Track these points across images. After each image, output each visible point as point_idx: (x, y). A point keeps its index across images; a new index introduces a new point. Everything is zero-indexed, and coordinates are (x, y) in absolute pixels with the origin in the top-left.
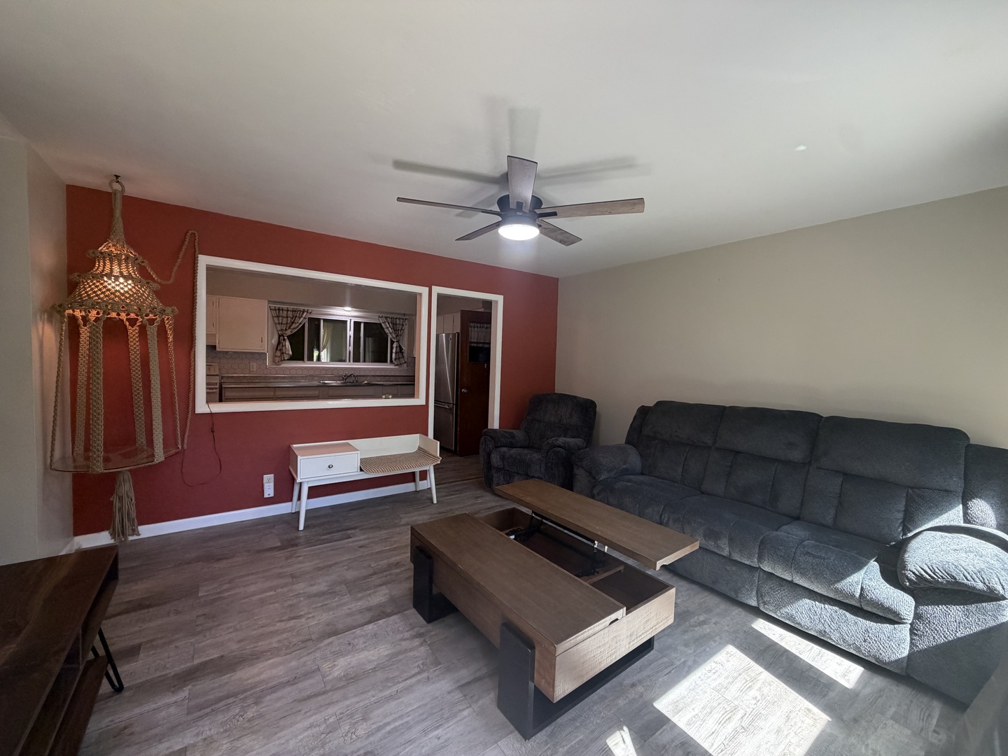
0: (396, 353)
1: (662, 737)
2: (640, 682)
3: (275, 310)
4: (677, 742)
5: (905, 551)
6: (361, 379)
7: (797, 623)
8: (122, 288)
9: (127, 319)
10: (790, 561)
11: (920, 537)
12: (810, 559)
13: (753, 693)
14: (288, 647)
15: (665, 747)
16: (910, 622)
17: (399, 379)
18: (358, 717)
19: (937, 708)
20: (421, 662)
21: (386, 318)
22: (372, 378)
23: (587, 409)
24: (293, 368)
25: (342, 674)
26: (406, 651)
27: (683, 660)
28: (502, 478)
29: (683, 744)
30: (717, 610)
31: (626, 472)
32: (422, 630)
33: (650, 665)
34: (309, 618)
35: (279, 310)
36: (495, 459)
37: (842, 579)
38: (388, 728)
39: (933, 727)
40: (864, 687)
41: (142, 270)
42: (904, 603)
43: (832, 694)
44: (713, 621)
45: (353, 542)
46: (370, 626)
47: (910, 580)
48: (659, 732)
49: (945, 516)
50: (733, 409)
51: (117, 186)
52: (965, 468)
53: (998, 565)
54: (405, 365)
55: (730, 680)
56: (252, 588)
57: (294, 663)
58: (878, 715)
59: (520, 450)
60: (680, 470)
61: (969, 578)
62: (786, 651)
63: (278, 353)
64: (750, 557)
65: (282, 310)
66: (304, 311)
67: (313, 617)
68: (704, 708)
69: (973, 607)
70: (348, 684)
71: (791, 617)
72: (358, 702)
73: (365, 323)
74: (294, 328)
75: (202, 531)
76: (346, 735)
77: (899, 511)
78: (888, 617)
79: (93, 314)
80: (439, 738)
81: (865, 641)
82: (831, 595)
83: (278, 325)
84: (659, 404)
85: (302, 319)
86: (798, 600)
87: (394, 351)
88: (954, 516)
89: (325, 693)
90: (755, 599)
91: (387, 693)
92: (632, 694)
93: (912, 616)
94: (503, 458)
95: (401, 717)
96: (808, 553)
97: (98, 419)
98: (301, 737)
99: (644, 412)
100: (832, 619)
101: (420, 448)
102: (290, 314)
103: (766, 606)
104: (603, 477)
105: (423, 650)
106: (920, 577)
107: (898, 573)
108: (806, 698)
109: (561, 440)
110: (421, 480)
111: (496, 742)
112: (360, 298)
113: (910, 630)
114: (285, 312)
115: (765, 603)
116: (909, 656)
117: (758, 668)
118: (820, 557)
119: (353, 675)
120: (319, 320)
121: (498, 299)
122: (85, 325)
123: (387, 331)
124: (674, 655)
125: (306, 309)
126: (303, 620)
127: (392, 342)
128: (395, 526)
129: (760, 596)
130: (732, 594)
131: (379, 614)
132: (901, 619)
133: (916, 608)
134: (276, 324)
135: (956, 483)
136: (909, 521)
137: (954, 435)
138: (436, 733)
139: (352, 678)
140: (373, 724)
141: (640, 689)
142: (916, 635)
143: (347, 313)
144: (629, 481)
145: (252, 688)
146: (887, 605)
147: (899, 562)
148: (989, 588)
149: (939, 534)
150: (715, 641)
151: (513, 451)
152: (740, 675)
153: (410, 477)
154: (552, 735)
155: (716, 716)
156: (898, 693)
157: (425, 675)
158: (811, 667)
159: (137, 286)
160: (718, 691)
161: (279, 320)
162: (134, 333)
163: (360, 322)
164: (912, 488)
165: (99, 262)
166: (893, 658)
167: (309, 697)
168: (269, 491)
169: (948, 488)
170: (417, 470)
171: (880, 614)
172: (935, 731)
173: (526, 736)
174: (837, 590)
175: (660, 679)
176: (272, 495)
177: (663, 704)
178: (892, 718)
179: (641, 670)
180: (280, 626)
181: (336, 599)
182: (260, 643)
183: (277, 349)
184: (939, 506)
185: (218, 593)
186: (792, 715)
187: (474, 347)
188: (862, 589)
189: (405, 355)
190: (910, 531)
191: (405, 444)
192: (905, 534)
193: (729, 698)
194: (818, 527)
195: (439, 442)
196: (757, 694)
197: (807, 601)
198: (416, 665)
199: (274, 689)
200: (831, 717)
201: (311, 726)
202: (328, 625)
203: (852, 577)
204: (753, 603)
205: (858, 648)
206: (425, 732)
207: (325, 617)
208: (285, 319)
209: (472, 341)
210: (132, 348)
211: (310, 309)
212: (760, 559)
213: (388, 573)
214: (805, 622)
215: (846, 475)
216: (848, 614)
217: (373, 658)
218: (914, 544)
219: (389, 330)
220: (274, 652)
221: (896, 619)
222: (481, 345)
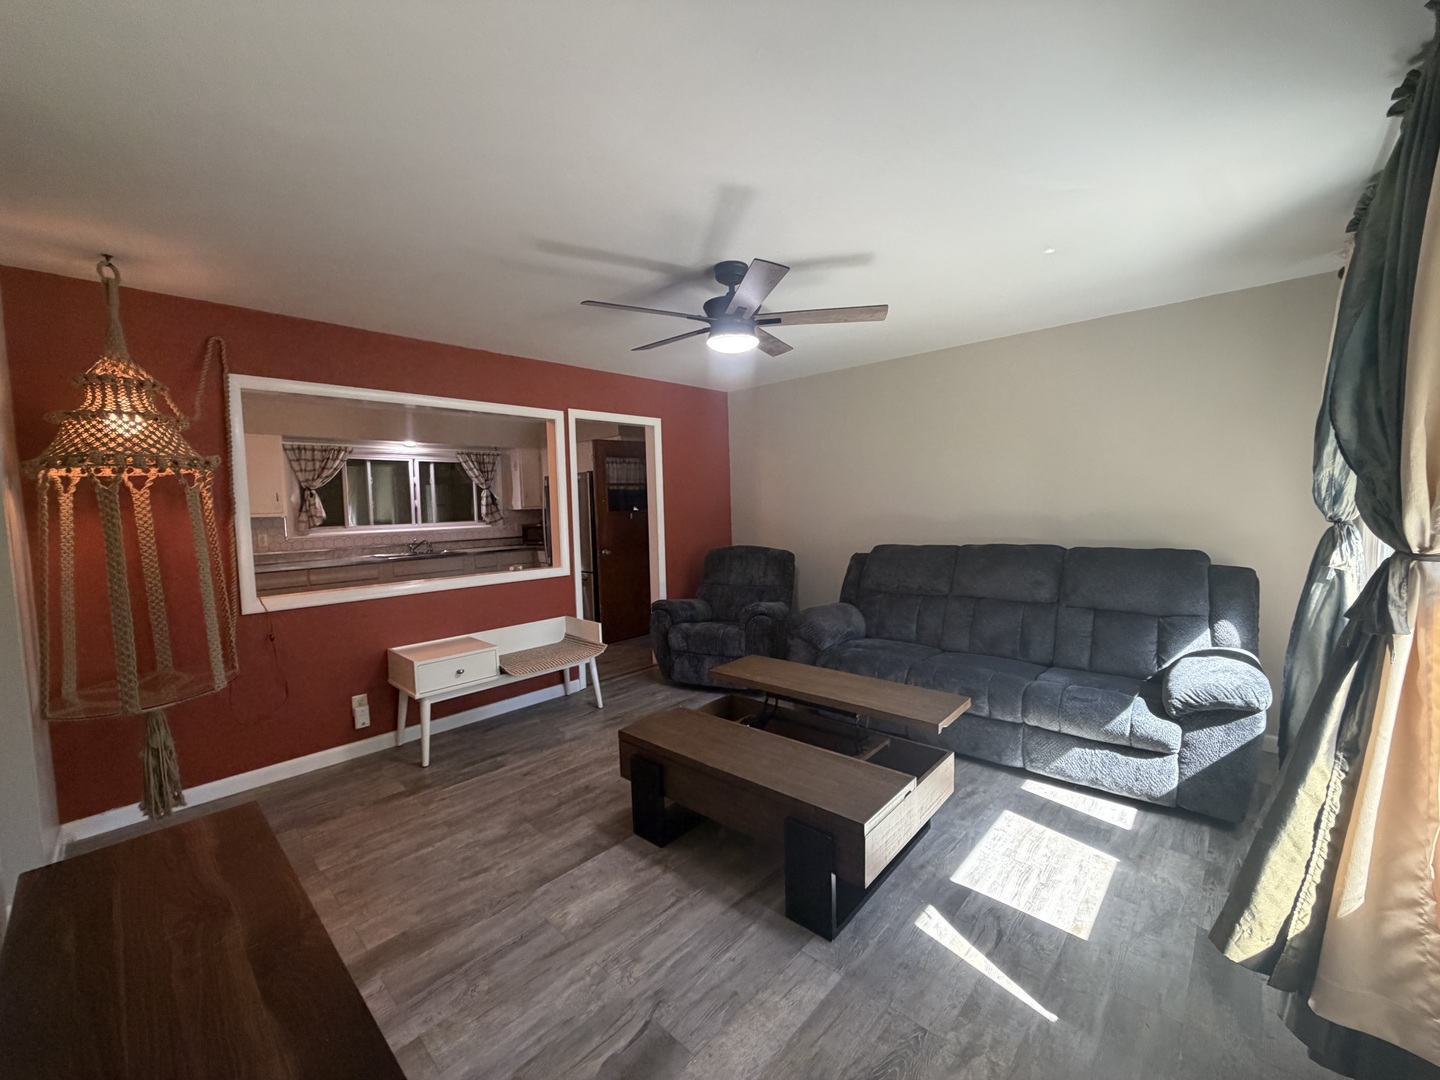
0: (487, 505)
1: (969, 908)
2: (928, 862)
3: (293, 449)
4: (984, 910)
5: (1168, 681)
6: (436, 548)
7: (1068, 776)
8: (128, 431)
9: (130, 478)
10: (1059, 710)
11: (1179, 666)
12: (1078, 704)
13: (1042, 851)
14: (491, 906)
15: (974, 917)
16: (1178, 751)
17: (493, 543)
18: (626, 960)
19: (1206, 832)
20: (674, 890)
21: (468, 455)
22: (454, 546)
23: (783, 562)
24: (329, 538)
25: (582, 921)
26: (649, 882)
27: (964, 833)
28: (686, 663)
29: (991, 910)
30: (982, 778)
31: (850, 636)
32: (658, 857)
33: (932, 843)
34: (500, 869)
35: (299, 448)
36: (676, 640)
37: (1112, 719)
38: (669, 963)
39: (1206, 849)
40: (1141, 826)
41: (160, 403)
42: (1169, 732)
43: (1114, 838)
44: (981, 789)
45: (512, 769)
46: (589, 864)
47: (1176, 708)
48: (964, 904)
49: (1195, 642)
50: (967, 547)
51: (108, 272)
52: (1210, 590)
53: (1251, 680)
54: (501, 522)
55: (1016, 843)
56: (395, 849)
57: (510, 921)
58: (1159, 848)
59: (708, 624)
60: (914, 627)
61: (1229, 696)
62: (1061, 806)
63: (304, 517)
64: (1013, 712)
65: (305, 449)
66: (339, 451)
67: (505, 866)
68: (1000, 874)
69: (1232, 725)
70: (594, 929)
71: (1061, 771)
72: (618, 946)
73: (435, 464)
74: (327, 477)
75: (268, 789)
76: (621, 981)
77: (1152, 643)
78: (1157, 750)
79: (76, 474)
80: (733, 960)
81: (1137, 780)
82: (1101, 739)
83: (299, 474)
84: (878, 549)
85: (338, 462)
86: (1067, 750)
87: (484, 502)
88: (1203, 641)
89: (569, 945)
90: (1021, 758)
91: (648, 929)
92: (924, 876)
93: (1180, 745)
94: (686, 636)
95: (679, 949)
96: (1075, 698)
97: (125, 633)
98: (566, 995)
99: (859, 561)
100: (1103, 764)
101: (567, 636)
102: (318, 455)
103: (1034, 764)
104: (827, 645)
105: (669, 878)
106: (1186, 704)
107: (1165, 704)
108: (1093, 846)
109: (764, 605)
110: (572, 679)
111: (800, 949)
112: (427, 426)
113: (1179, 760)
114: (309, 453)
115: (1032, 761)
116: (1178, 787)
117: (1039, 828)
118: (1087, 700)
119: (597, 918)
120: (363, 463)
121: (654, 423)
122: (66, 491)
123: (470, 473)
124: (953, 830)
125: (343, 446)
126: (494, 872)
127: (479, 490)
128: (559, 742)
129: (1026, 754)
130: (995, 759)
131: (592, 850)
132: (1170, 750)
133: (1183, 735)
134: (295, 472)
135: (1203, 607)
136: (1163, 652)
137: (1198, 557)
138: (728, 955)
139: (596, 923)
140: (649, 962)
141: (930, 868)
142: (1183, 763)
143: (408, 451)
144: (857, 646)
145: (468, 961)
146: (1156, 738)
147: (1164, 691)
148: (1246, 703)
149: (1196, 659)
150: (990, 809)
151: (698, 627)
152: (1024, 837)
153: (559, 678)
154: (856, 931)
155: (1014, 878)
156: (1171, 826)
157: (685, 902)
158: (1089, 818)
159: (151, 425)
160: (1008, 856)
161: (300, 464)
162: (142, 499)
163: (429, 463)
164: (1162, 617)
165: (94, 393)
166: (1164, 792)
167: (552, 953)
168: (362, 718)
169: (1195, 613)
170: (567, 667)
171: (1150, 749)
172: (1209, 852)
173: (829, 937)
174: (1107, 733)
175: (947, 856)
176: (368, 724)
177: (960, 878)
178: (1172, 848)
179: (924, 850)
180: (464, 885)
181: (526, 841)
182: (449, 910)
183: (301, 510)
184: (1189, 635)
185: (349, 862)
186: (1084, 864)
187: (614, 490)
188: (1132, 726)
189: (500, 507)
190: (1164, 662)
191: (543, 633)
192: (1160, 666)
193: (1022, 861)
194: (1074, 669)
195: (600, 625)
196: (1047, 851)
197: (1077, 749)
198: (669, 893)
199: (501, 953)
200: (1118, 857)
201: (572, 982)
202: (531, 872)
203: (1121, 716)
204: (1019, 764)
205: (1130, 790)
206: (715, 957)
207: (522, 864)
208: (310, 464)
209: (611, 482)
210: (141, 522)
211: (350, 446)
212: (1024, 713)
213: (580, 799)
214: (1077, 774)
215: (1097, 612)
216: (1119, 756)
217: (612, 897)
218: (1174, 672)
219: (473, 473)
220: (476, 915)
221: (1165, 751)
222: (622, 488)
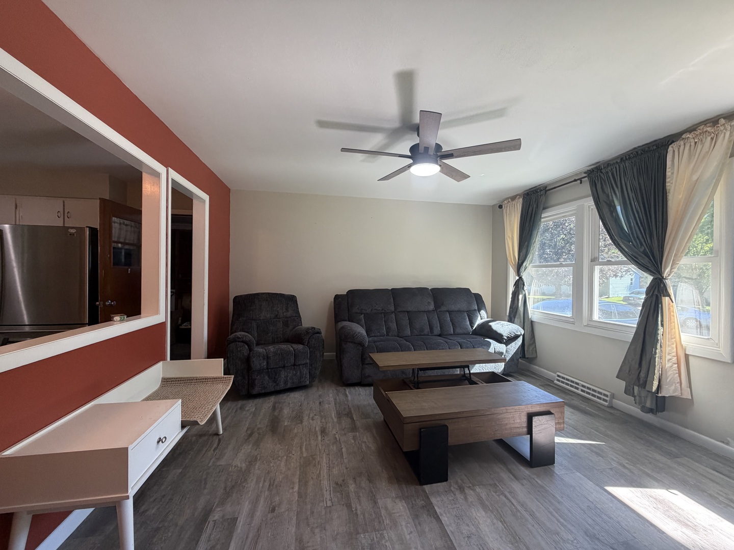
18: (556, 538)
20: (493, 493)
25: (510, 545)
26: (480, 500)
28: (266, 377)
36: (258, 362)
42: (503, 348)
49: (478, 319)
52: (476, 301)
69: (516, 341)
70: (521, 542)
72: (541, 536)
77: (468, 321)
84: (351, 292)
94: (266, 357)
95: (550, 513)
101: (164, 380)
119: (511, 537)
121: (206, 198)
131: (425, 510)
133: (506, 348)
136: (472, 324)
139: (515, 539)
140: (560, 529)
146: (501, 351)
147: (498, 336)
151: (272, 349)
157: (507, 493)
164: (467, 311)
184: (476, 317)
190: (473, 327)
192: (472, 329)
198: (496, 496)
203: (491, 346)
215: (449, 312)
217: (489, 522)
